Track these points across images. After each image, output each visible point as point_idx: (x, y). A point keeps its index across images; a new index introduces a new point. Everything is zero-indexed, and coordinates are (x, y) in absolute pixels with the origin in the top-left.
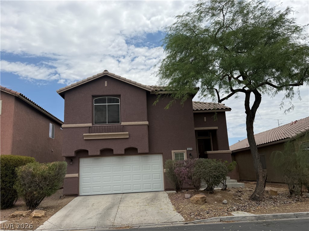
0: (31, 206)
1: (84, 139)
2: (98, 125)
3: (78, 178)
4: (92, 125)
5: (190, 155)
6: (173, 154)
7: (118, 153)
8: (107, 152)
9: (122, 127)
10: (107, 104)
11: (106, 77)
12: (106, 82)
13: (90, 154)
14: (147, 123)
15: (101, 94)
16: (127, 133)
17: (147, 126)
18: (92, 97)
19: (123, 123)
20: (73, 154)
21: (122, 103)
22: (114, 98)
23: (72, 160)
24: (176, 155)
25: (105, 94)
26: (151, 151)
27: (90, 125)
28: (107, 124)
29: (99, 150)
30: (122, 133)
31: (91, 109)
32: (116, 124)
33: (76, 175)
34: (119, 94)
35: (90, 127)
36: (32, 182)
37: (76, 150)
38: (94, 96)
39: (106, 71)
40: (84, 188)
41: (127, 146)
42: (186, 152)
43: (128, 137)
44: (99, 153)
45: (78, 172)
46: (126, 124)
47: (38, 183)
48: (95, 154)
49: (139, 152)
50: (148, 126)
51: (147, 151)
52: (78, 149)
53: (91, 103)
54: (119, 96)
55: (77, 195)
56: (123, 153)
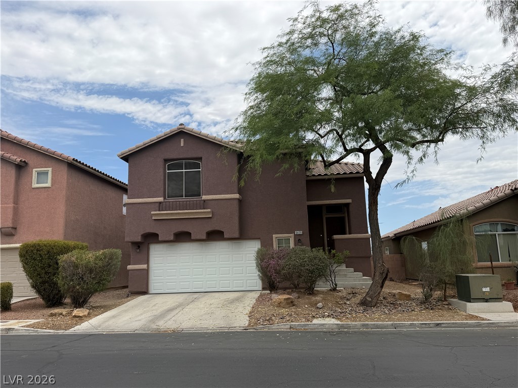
0: (76, 304)
1: (153, 218)
2: (171, 200)
3: (147, 271)
4: (164, 199)
5: (298, 241)
6: (274, 240)
7: (198, 238)
8: (182, 237)
9: (203, 202)
10: (184, 170)
11: (181, 133)
12: (182, 140)
13: (160, 239)
14: (237, 196)
15: (175, 157)
16: (209, 210)
17: (237, 201)
18: (163, 161)
19: (204, 197)
20: (139, 239)
21: (203, 169)
22: (194, 163)
23: (139, 247)
24: (280, 241)
25: (181, 157)
26: (243, 235)
27: (161, 199)
28: (184, 199)
29: (172, 233)
30: (202, 211)
31: (162, 178)
32: (195, 199)
33: (145, 266)
34: (200, 156)
35: (160, 203)
36: (74, 274)
37: (143, 233)
38: (166, 161)
39: (181, 124)
40: (155, 283)
41: (210, 229)
42: (293, 236)
43: (211, 216)
44: (172, 238)
45: (147, 262)
46: (208, 199)
47: (81, 275)
48: (167, 239)
49: (225, 236)
50: (240, 201)
51: (237, 235)
52: (145, 232)
53: (162, 170)
54: (200, 159)
55: (145, 292)
56: (204, 237)
